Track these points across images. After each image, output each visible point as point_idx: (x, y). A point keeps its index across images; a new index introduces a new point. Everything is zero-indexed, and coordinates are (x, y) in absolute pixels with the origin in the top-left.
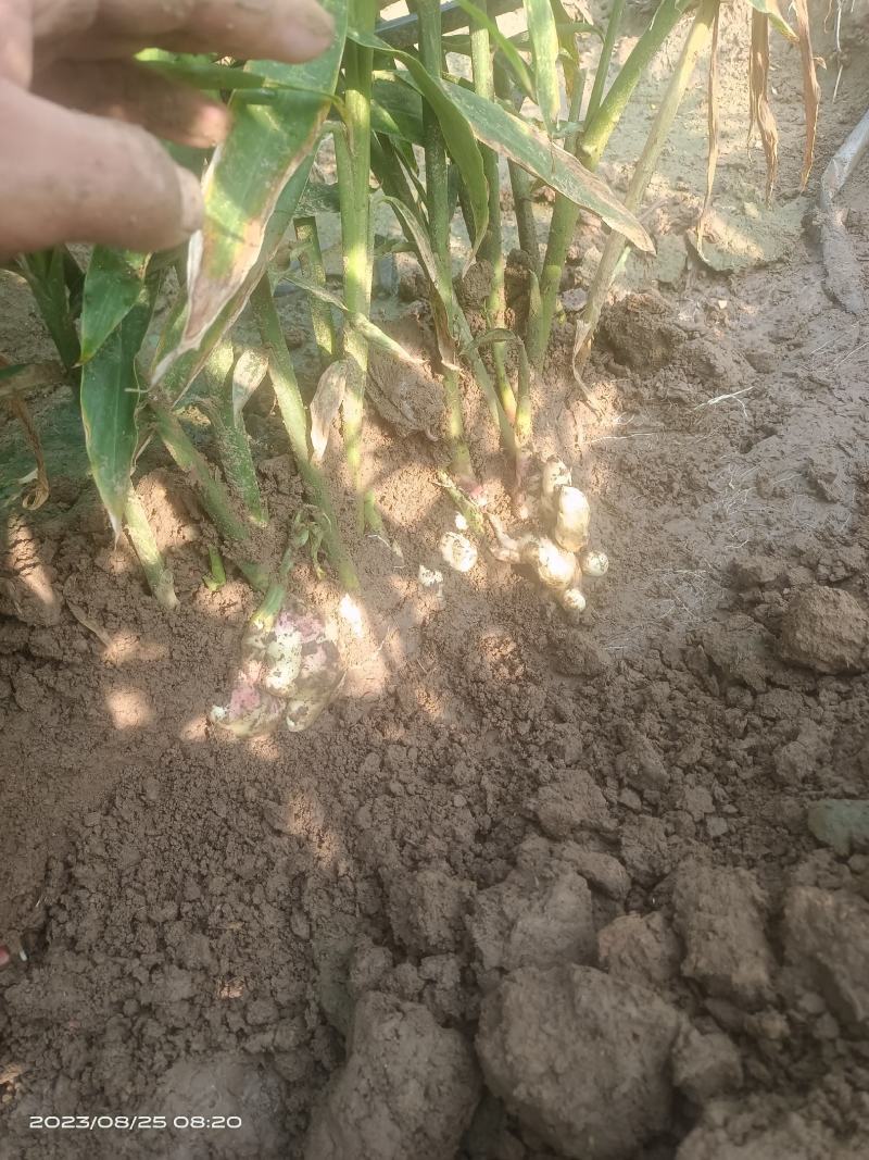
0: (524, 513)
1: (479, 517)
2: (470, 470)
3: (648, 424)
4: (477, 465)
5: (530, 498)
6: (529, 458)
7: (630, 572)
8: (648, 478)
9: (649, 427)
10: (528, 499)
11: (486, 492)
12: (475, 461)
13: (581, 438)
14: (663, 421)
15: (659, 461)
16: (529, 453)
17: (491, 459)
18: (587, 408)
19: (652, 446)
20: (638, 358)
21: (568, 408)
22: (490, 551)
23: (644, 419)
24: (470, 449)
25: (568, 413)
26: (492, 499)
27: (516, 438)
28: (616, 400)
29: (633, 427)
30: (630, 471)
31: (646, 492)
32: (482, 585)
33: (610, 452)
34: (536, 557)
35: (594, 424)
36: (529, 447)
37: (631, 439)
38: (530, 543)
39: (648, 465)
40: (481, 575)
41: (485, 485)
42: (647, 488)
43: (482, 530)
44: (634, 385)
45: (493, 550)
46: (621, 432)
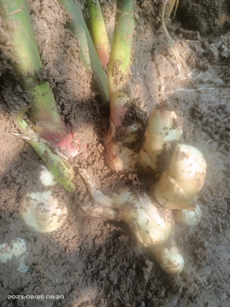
0: (119, 165)
1: (69, 172)
2: (56, 117)
3: (211, 79)
4: (65, 112)
5: (127, 151)
6: (126, 105)
7: (219, 219)
8: (216, 125)
9: (212, 82)
10: (123, 152)
11: (77, 142)
12: (63, 107)
13: (163, 88)
14: (222, 78)
15: (220, 110)
16: (125, 99)
17: (81, 105)
18: (168, 62)
19: (213, 99)
20: (204, 25)
21: (153, 60)
22: (81, 209)
23: (208, 76)
24: (55, 92)
25: (153, 65)
26: (84, 149)
27: (112, 79)
28: (190, 57)
29: (201, 82)
30: (201, 118)
31: (217, 137)
32: (74, 246)
33: (184, 101)
34: (135, 219)
35: (172, 77)
36: (126, 91)
37: (199, 92)
38: (127, 203)
39: (212, 114)
40: (73, 234)
41: (76, 134)
42: (216, 133)
43: (73, 186)
44: (203, 46)
45: (85, 208)
46: (191, 85)
